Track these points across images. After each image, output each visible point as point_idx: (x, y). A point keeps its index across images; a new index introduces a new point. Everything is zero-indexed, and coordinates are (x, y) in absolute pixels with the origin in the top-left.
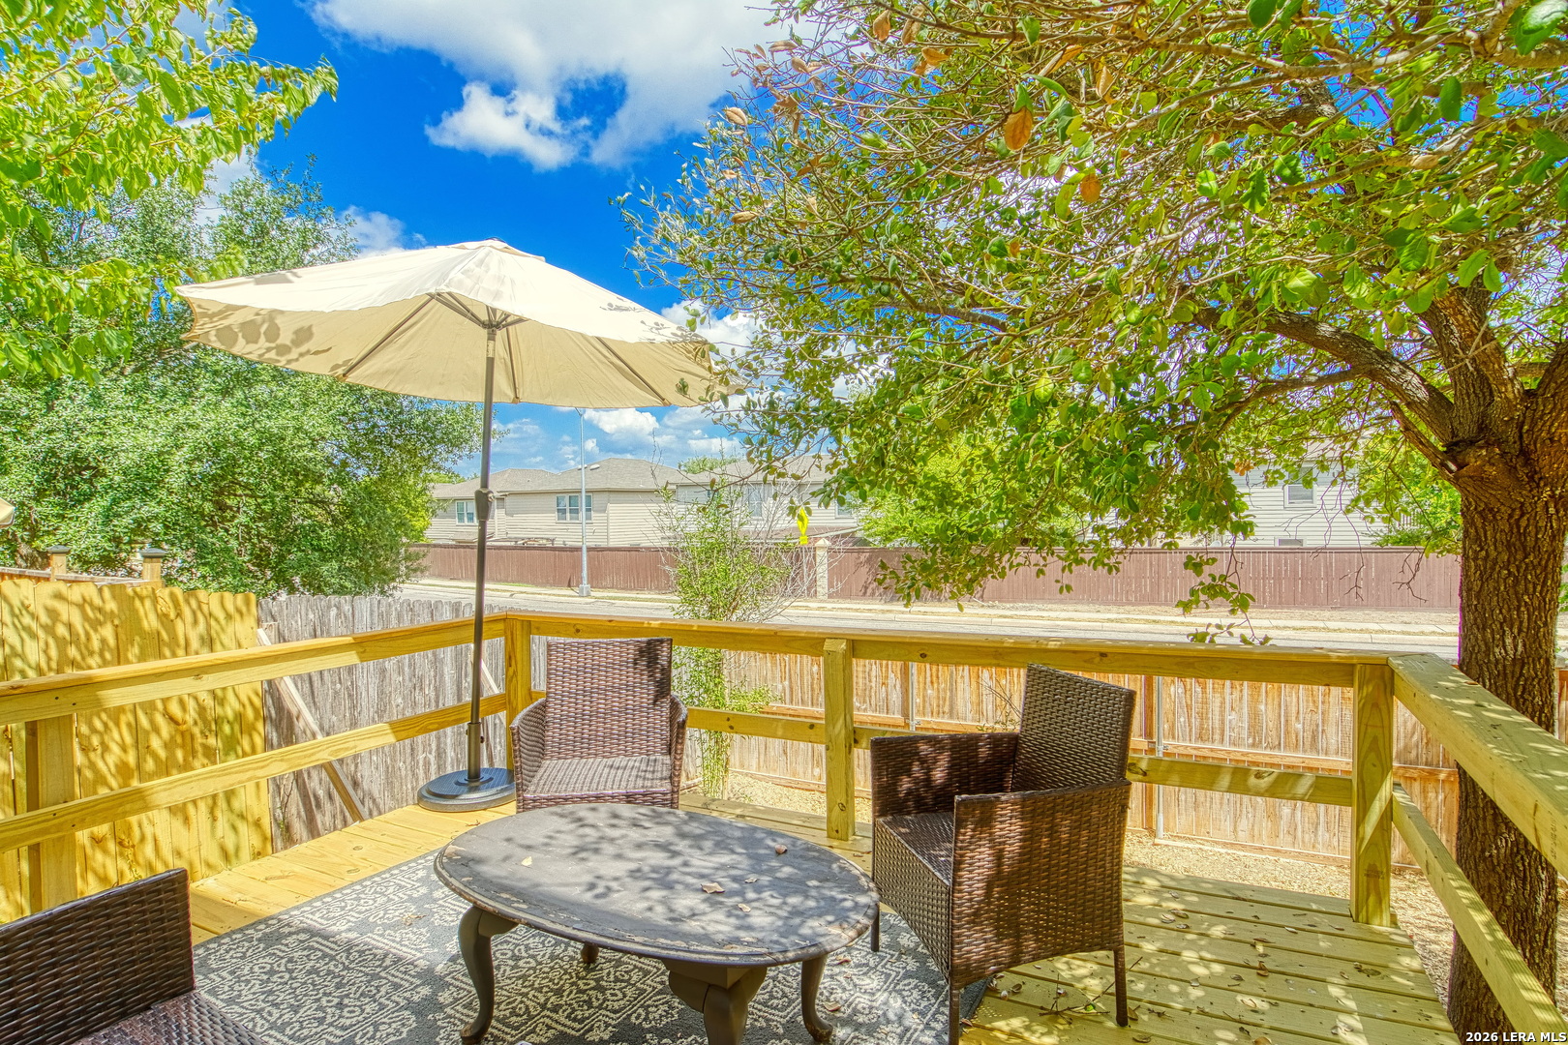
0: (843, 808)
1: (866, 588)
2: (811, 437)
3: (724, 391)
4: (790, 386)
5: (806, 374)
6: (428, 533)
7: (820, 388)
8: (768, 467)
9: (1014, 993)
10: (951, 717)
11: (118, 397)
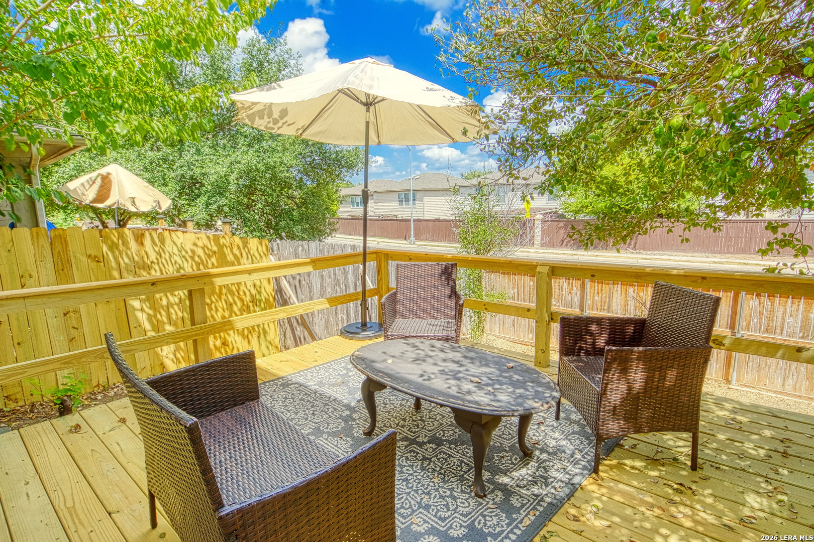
0: (543, 352)
1: (563, 241)
2: (534, 156)
3: (487, 132)
4: (524, 128)
5: (533, 120)
6: (338, 212)
7: (541, 129)
8: (510, 174)
9: (632, 448)
10: (608, 312)
11: (206, 150)
